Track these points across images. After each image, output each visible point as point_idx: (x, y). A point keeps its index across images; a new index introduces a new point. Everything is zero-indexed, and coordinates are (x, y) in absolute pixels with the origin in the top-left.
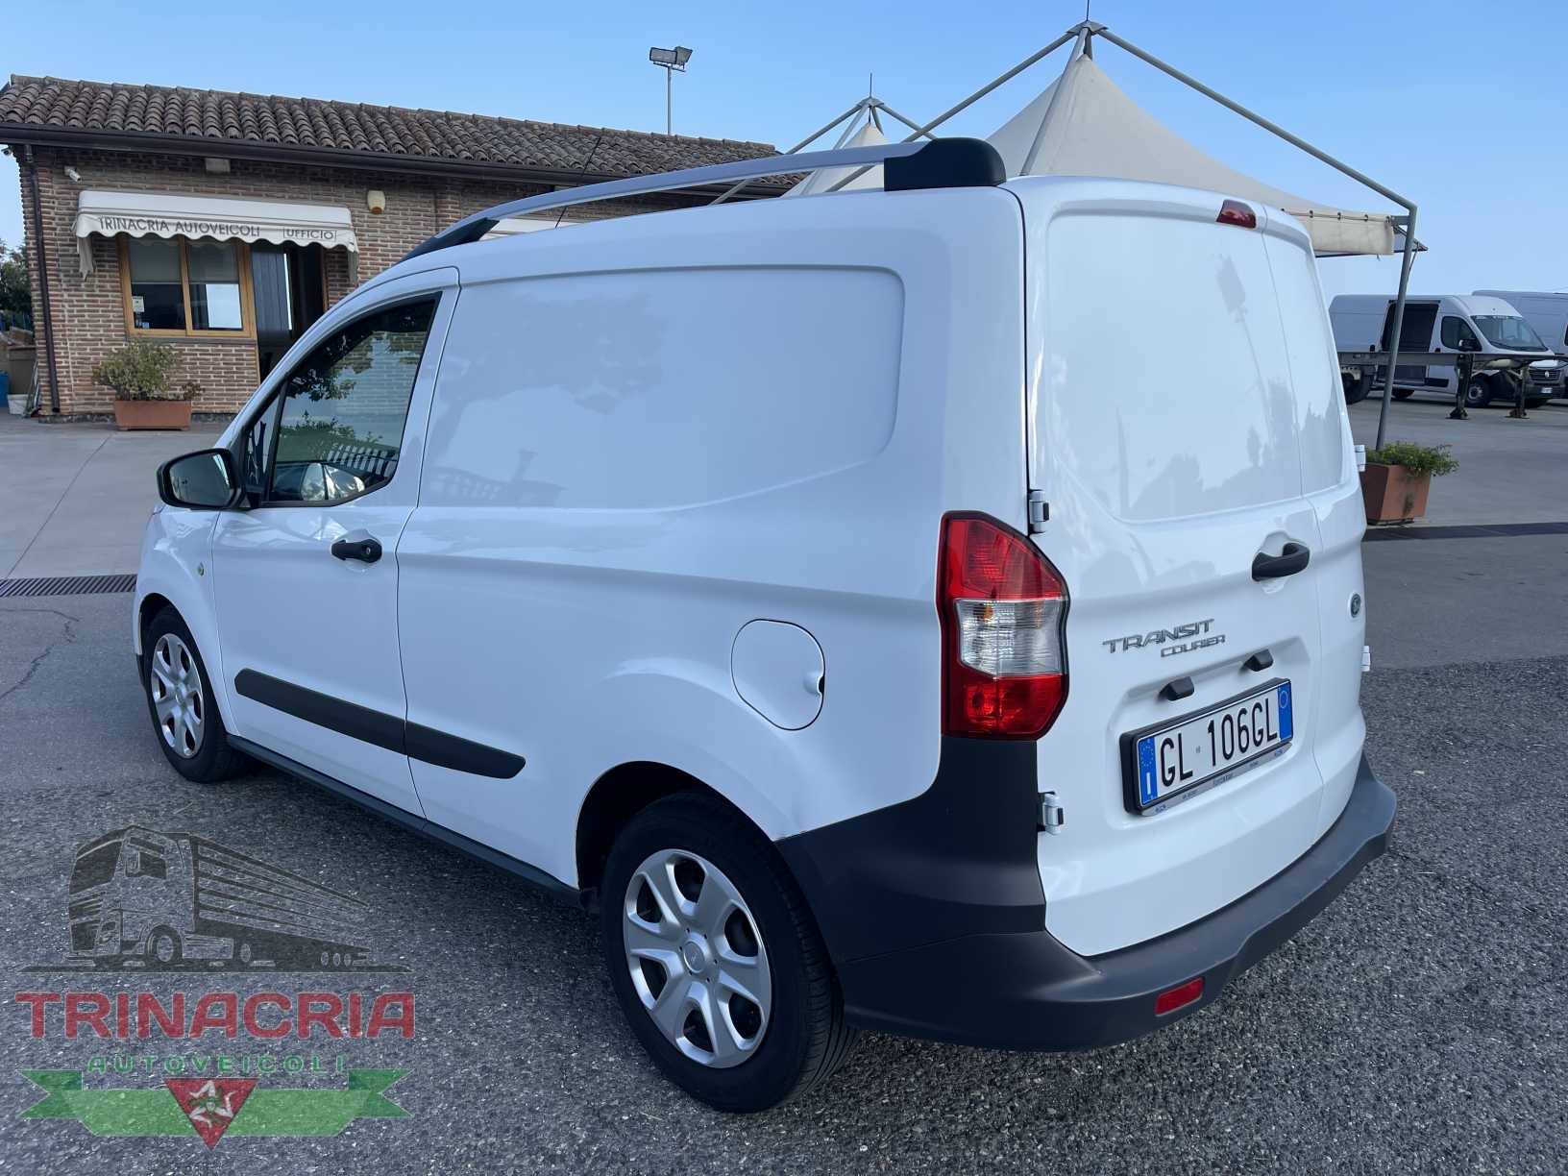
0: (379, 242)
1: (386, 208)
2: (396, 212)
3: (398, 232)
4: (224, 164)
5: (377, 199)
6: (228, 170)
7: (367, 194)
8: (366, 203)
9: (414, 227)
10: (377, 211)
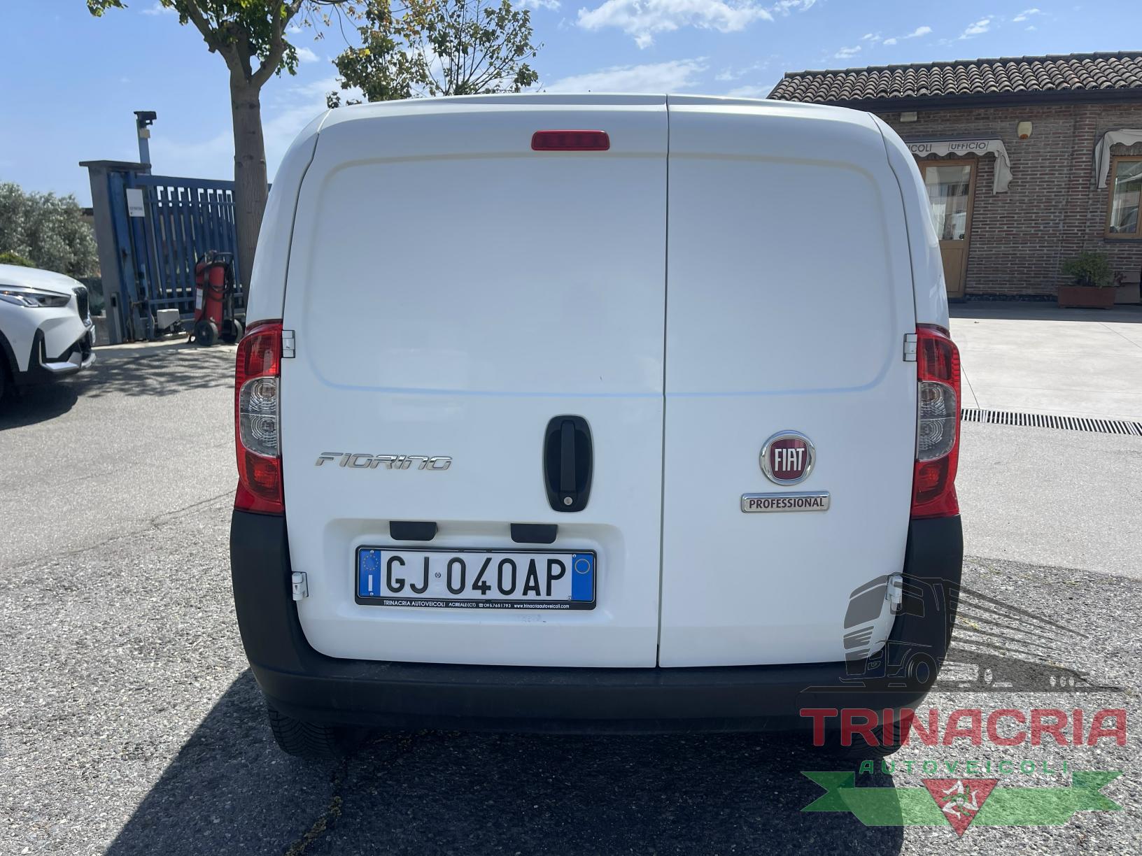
0: (1022, 162)
1: (1032, 134)
2: (1039, 136)
3: (1039, 152)
4: (914, 116)
5: (1026, 128)
6: (916, 119)
7: (1018, 125)
8: (1017, 132)
9: (1054, 147)
10: (1024, 137)
